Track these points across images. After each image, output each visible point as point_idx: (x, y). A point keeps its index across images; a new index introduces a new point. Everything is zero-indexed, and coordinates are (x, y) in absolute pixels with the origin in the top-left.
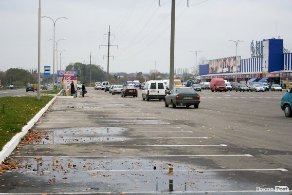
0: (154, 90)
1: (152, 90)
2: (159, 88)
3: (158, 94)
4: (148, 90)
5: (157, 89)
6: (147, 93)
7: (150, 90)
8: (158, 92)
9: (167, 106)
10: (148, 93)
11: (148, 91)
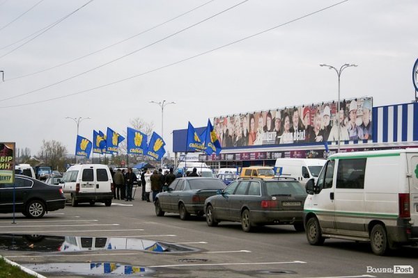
0: (90, 183)
1: (85, 183)
2: (98, 180)
3: (98, 191)
4: (78, 182)
5: (95, 182)
6: (74, 189)
7: (82, 183)
8: (98, 186)
9: (161, 214)
10: (78, 189)
11: (78, 185)
